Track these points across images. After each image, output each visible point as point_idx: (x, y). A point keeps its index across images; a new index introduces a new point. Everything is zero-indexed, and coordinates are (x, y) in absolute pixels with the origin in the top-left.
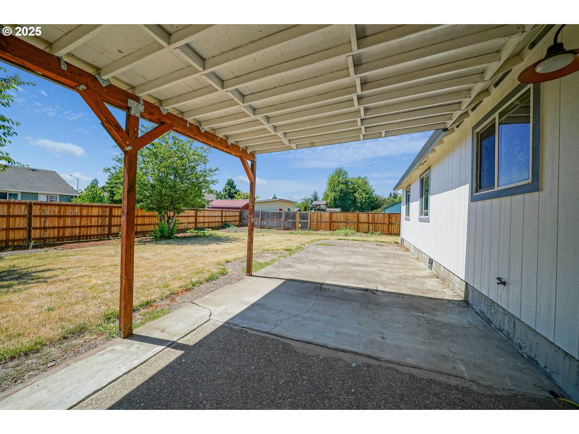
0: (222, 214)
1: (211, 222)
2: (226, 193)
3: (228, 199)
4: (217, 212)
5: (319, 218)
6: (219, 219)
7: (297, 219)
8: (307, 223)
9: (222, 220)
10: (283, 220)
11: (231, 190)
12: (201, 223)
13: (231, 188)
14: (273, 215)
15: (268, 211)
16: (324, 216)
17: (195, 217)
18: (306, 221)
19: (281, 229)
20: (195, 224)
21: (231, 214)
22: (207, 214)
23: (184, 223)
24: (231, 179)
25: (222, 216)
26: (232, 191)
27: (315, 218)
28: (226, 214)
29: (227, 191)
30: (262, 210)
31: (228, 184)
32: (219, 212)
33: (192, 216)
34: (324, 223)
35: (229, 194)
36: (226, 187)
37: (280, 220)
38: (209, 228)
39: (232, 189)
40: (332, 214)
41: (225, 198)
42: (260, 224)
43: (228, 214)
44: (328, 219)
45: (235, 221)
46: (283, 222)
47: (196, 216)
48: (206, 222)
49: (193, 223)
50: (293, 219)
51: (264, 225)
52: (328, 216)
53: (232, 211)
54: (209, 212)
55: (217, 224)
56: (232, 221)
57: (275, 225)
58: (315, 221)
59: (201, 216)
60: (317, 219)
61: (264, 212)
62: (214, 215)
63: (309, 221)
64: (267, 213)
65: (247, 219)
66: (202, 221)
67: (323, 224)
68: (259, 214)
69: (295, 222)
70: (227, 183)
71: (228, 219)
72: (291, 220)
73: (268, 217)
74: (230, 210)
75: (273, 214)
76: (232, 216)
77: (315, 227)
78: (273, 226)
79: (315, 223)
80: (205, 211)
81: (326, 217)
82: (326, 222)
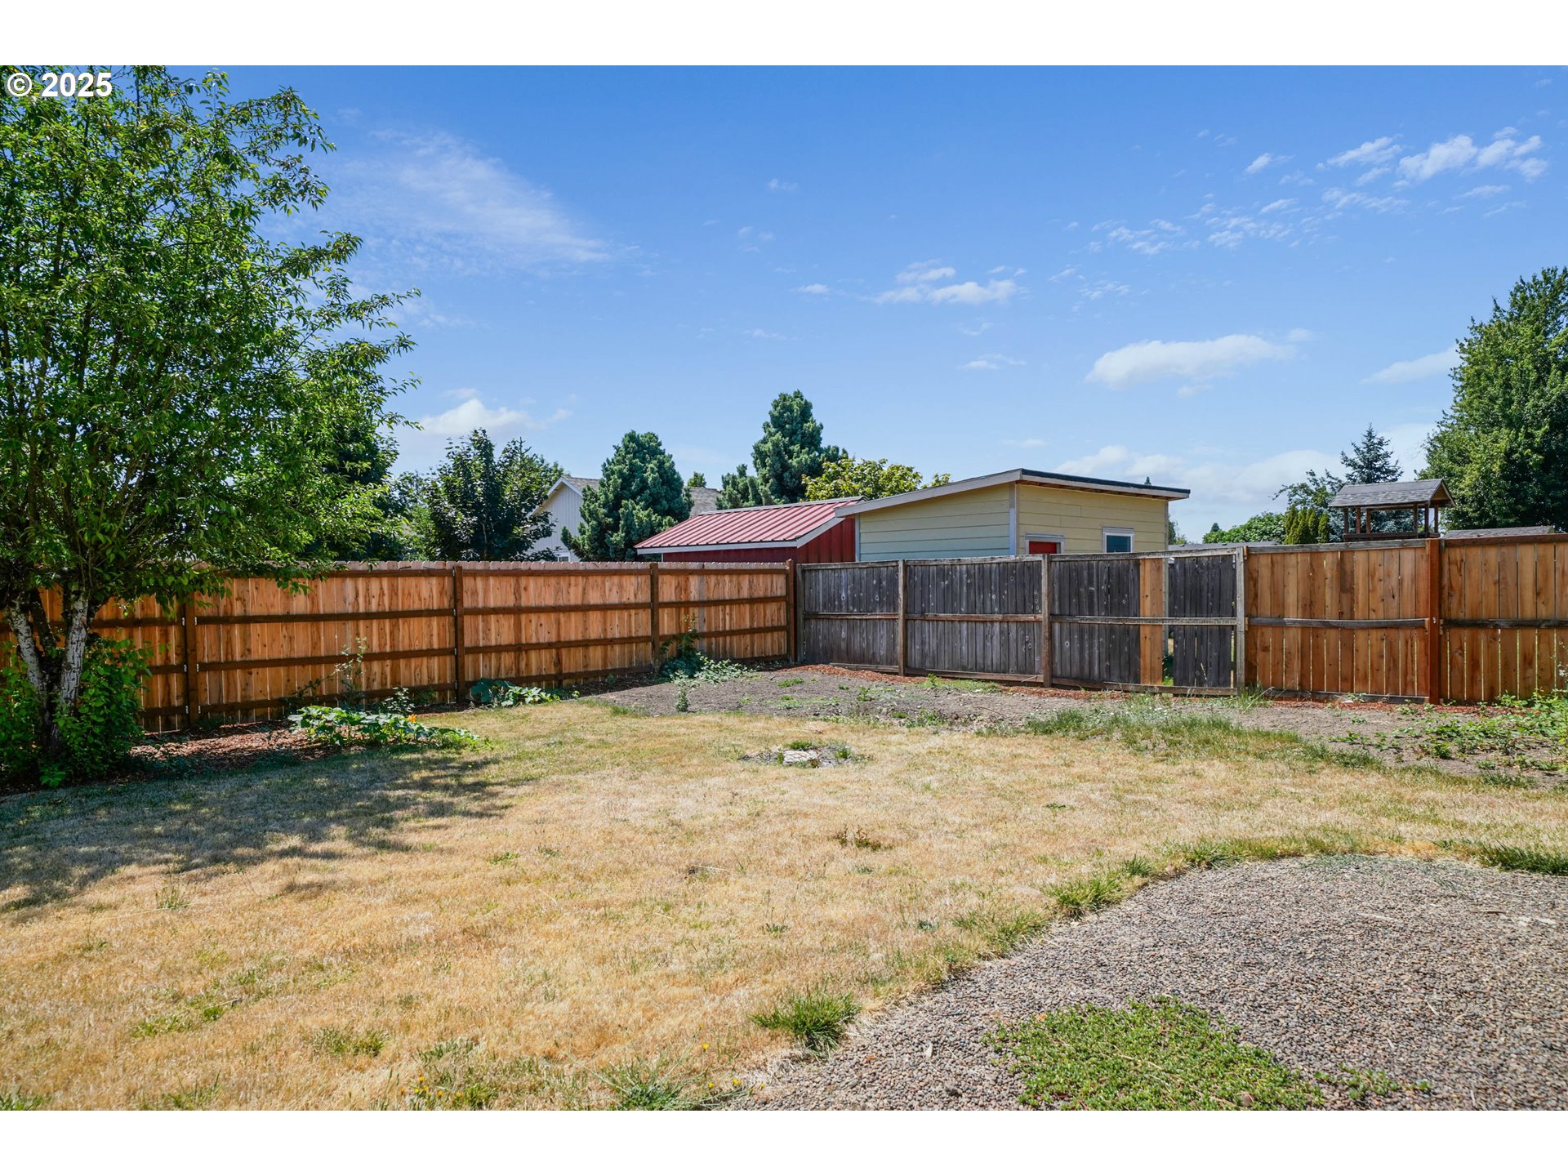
0: (654, 592)
1: (570, 644)
2: (765, 471)
4: (616, 579)
5: (1329, 596)
6: (640, 623)
7: (1147, 607)
8: (1224, 632)
9: (655, 625)
10: (1043, 616)
11: (790, 455)
12: (499, 649)
13: (792, 443)
14: (981, 589)
15: (946, 560)
16: (1370, 574)
17: (448, 620)
18: (1214, 621)
19: (1032, 678)
20: (449, 661)
21: (727, 588)
22: (537, 593)
23: (341, 659)
24: (798, 395)
25: (654, 606)
26: (794, 462)
27: (1292, 597)
28: (683, 588)
29: (768, 461)
30: (912, 558)
31: (778, 422)
32: (631, 583)
33: (430, 613)
34: (1375, 634)
35: (779, 478)
36: (764, 441)
37: (1023, 617)
38: (527, 681)
39: (796, 448)
40: (1456, 554)
41: (759, 503)
42: (899, 649)
43: (695, 588)
44: (1411, 603)
45: (752, 631)
46: (1045, 632)
47: (455, 612)
48: (539, 646)
49: (440, 652)
50: (1109, 610)
51: (923, 655)
52: (1408, 569)
53: (730, 572)
54: (553, 581)
55: (617, 657)
56: (732, 633)
57: (995, 655)
58: (1292, 616)
59: (496, 611)
60: (1309, 605)
61: (924, 565)
62: (594, 598)
63: (1240, 621)
64: (943, 572)
65: (828, 618)
66: (507, 638)
67: (1368, 645)
68: (893, 581)
69: (1126, 630)
70: (773, 416)
71: (697, 620)
72: (1100, 620)
73: (949, 600)
74: (711, 565)
75: (981, 576)
76: (731, 602)
77: (1296, 665)
78: (980, 660)
79: (1291, 639)
80: (523, 581)
81: (1394, 582)
82: (1396, 626)
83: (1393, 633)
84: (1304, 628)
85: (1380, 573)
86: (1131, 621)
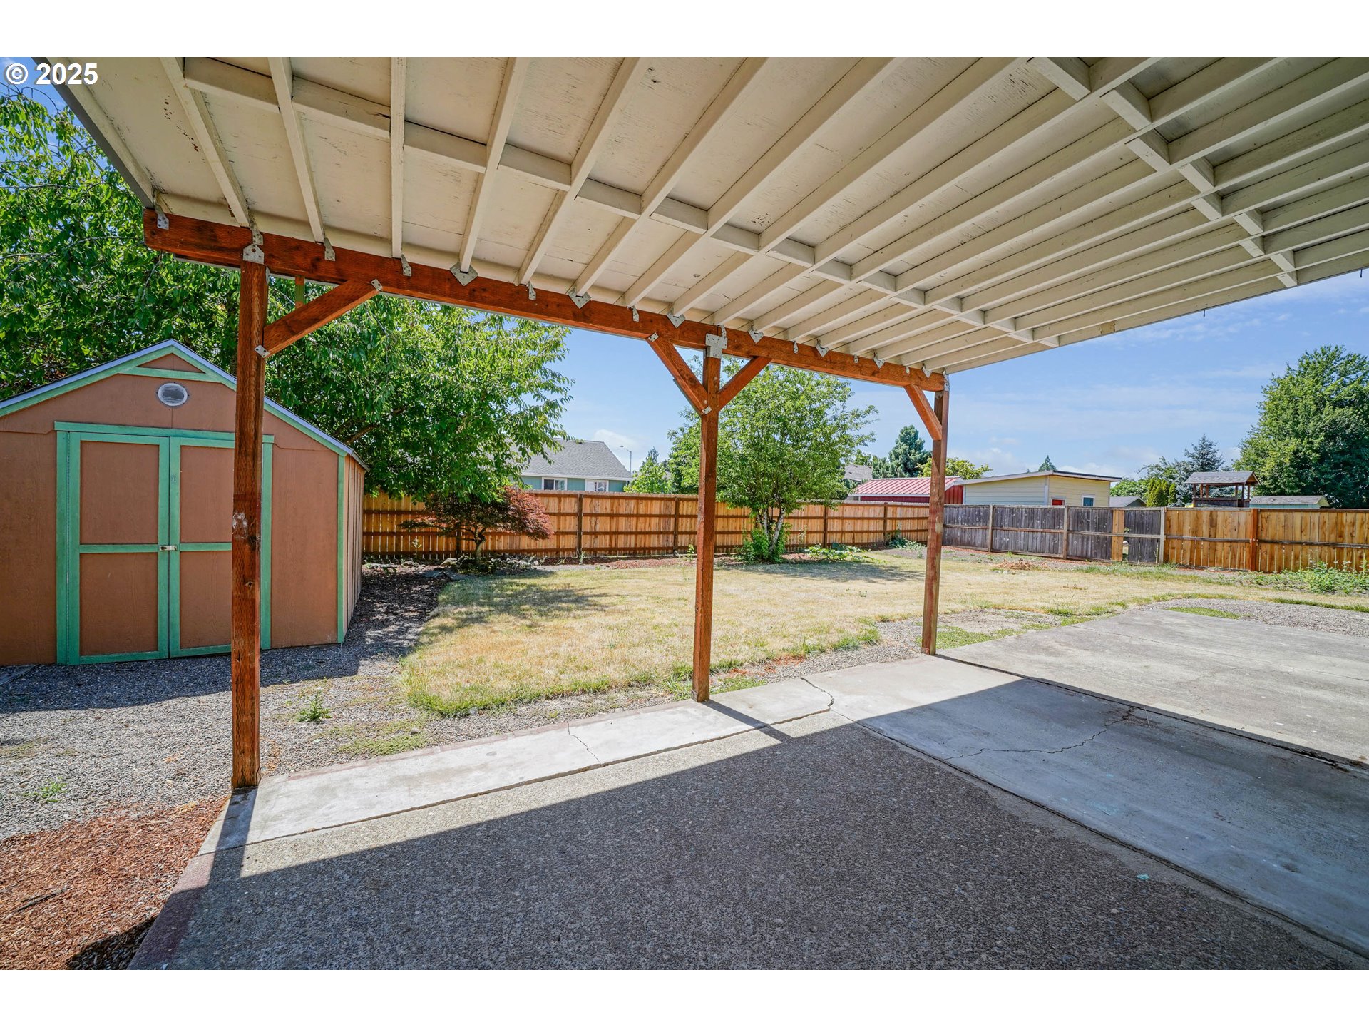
0: (885, 514)
1: (858, 532)
2: (897, 461)
3: (902, 476)
4: (873, 508)
5: (1205, 529)
6: (879, 526)
7: (1116, 528)
8: (1154, 542)
9: (885, 527)
10: (1064, 530)
11: (910, 454)
12: (837, 532)
13: (910, 449)
14: (1032, 518)
15: (1015, 506)
16: (1225, 521)
17: (823, 520)
18: (1153, 536)
19: (1057, 556)
20: (822, 535)
21: (909, 513)
22: (849, 512)
23: (800, 533)
24: (912, 427)
25: (885, 519)
26: (912, 457)
27: (1187, 528)
28: (894, 512)
29: (901, 457)
30: (997, 504)
31: (904, 440)
32: (878, 509)
33: (818, 518)
34: (1226, 545)
35: (905, 464)
36: (897, 448)
37: (1053, 531)
38: (853, 544)
39: (913, 451)
40: (1265, 514)
41: (896, 475)
42: (988, 542)
43: (900, 512)
44: (1245, 532)
45: (917, 531)
46: (1065, 537)
47: (825, 518)
48: (848, 532)
49: (820, 532)
50: (1098, 529)
51: (1001, 544)
52: (1242, 519)
53: (911, 506)
54: (854, 507)
55: (872, 538)
56: (911, 531)
57: (1038, 544)
58: (1187, 535)
59: (837, 518)
60: (1195, 532)
61: (1003, 508)
62: (866, 515)
63: (1162, 537)
64: (1012, 511)
65: (951, 527)
66: (839, 529)
67: (1222, 550)
68: (986, 513)
69: (1105, 538)
70: (901, 437)
71: (900, 525)
72: (1092, 533)
73: (1015, 521)
74: (905, 504)
75: (1032, 514)
76: (911, 519)
77: (1188, 555)
78: (1030, 547)
79: (1187, 545)
80: (845, 507)
81: (1236, 524)
82: (1236, 542)
83: (1234, 544)
84: (1193, 541)
85: (1229, 520)
86: (1108, 534)
